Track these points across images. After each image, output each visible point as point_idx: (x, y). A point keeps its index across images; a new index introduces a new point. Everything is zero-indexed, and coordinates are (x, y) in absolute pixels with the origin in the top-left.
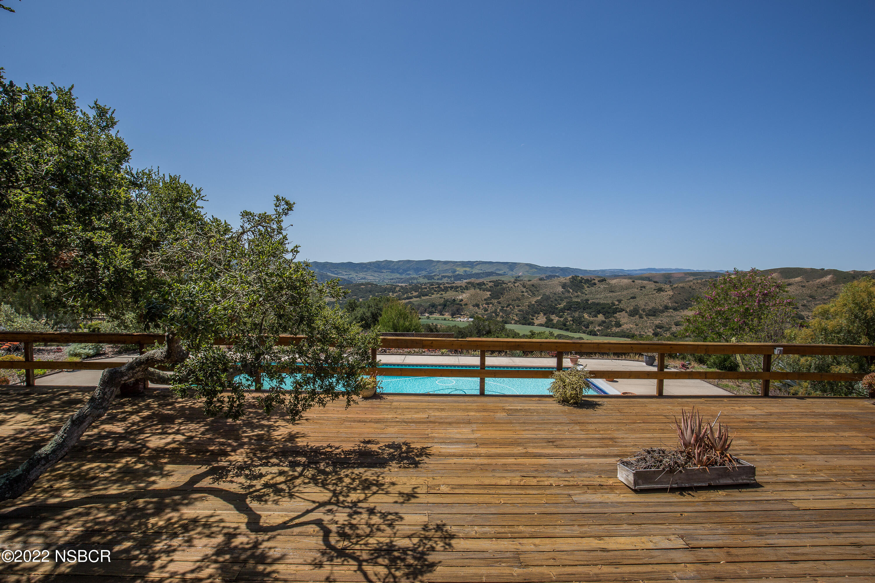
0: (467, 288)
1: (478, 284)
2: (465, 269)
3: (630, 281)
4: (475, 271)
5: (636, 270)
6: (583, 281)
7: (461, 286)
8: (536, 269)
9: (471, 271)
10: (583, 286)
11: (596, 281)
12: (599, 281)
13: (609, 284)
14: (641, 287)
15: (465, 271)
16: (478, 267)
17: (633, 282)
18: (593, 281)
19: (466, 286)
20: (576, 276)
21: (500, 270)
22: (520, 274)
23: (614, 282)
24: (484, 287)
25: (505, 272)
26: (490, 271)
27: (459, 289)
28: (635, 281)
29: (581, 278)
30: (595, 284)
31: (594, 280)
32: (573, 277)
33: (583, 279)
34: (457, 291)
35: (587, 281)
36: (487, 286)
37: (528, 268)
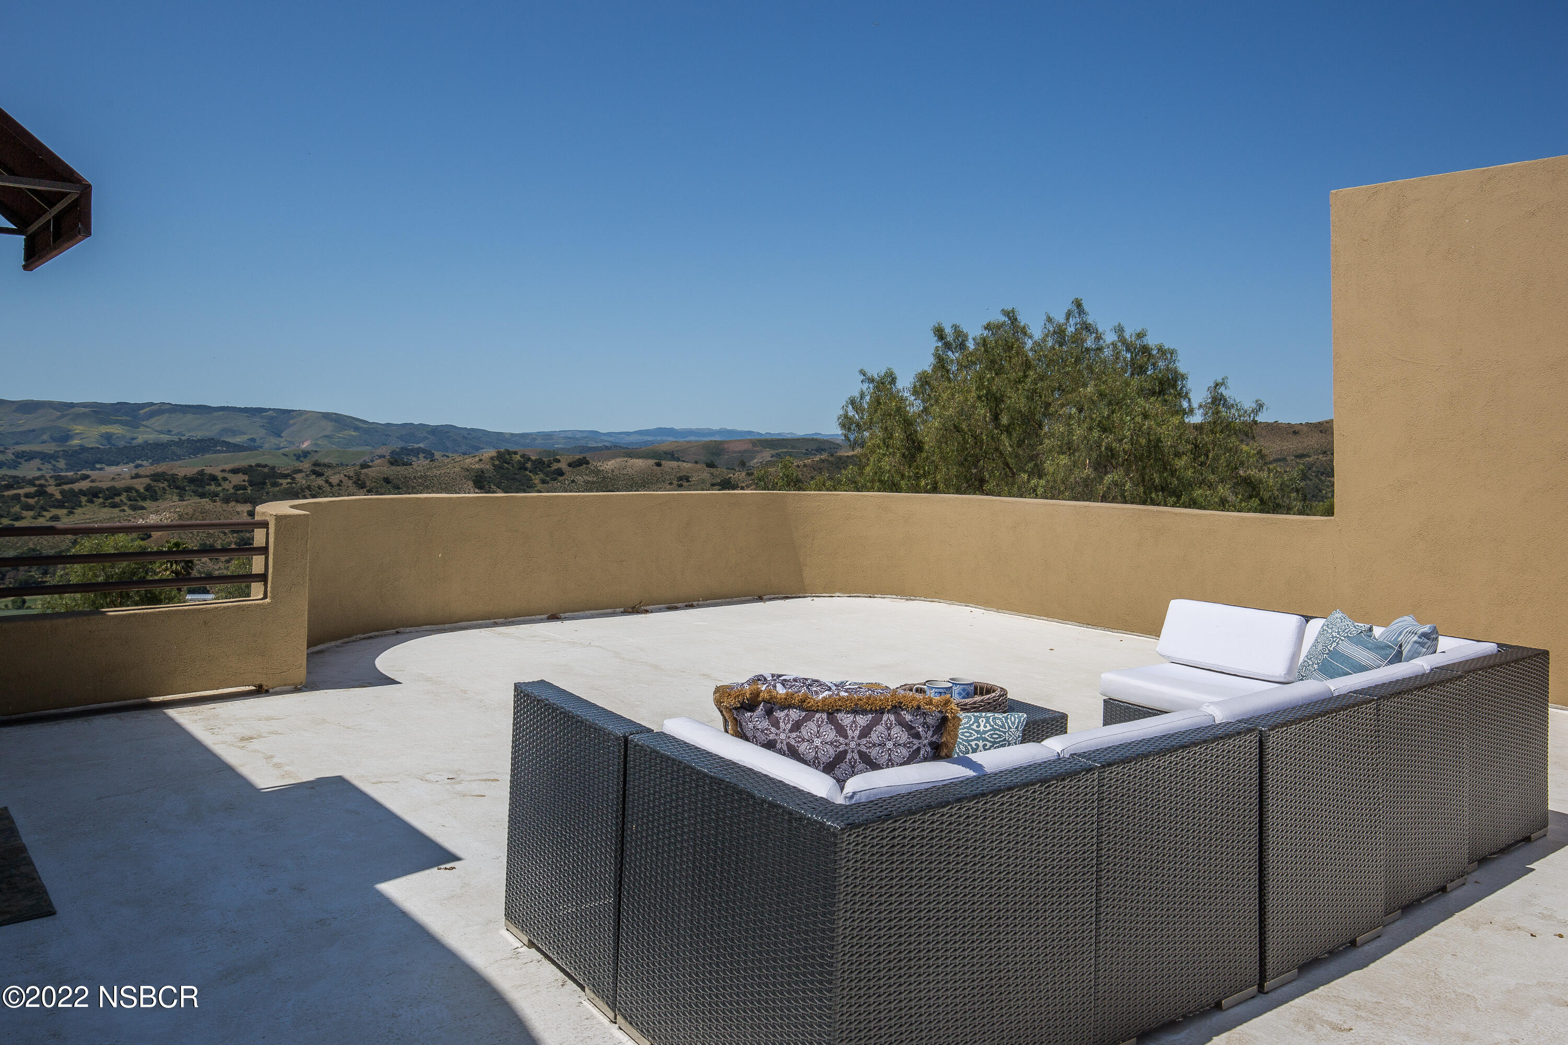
0: (152, 494)
1: (192, 480)
2: (104, 429)
3: (651, 462)
4: (145, 435)
5: (628, 434)
6: (529, 465)
7: (128, 489)
8: (356, 429)
9: (129, 435)
10: (530, 479)
11: (563, 465)
12: (570, 465)
13: (597, 472)
14: (680, 479)
15: (108, 437)
16: (156, 422)
17: (659, 465)
18: (555, 466)
19: (148, 488)
20: (509, 453)
21: (234, 433)
22: (305, 445)
23: (610, 465)
24: (213, 488)
25: (253, 440)
26: (198, 435)
27: (124, 497)
28: (663, 462)
29: (523, 456)
30: (560, 473)
31: (558, 461)
32: (500, 456)
33: (529, 459)
34: (114, 506)
35: (540, 465)
36: (226, 485)
37: (329, 427)
